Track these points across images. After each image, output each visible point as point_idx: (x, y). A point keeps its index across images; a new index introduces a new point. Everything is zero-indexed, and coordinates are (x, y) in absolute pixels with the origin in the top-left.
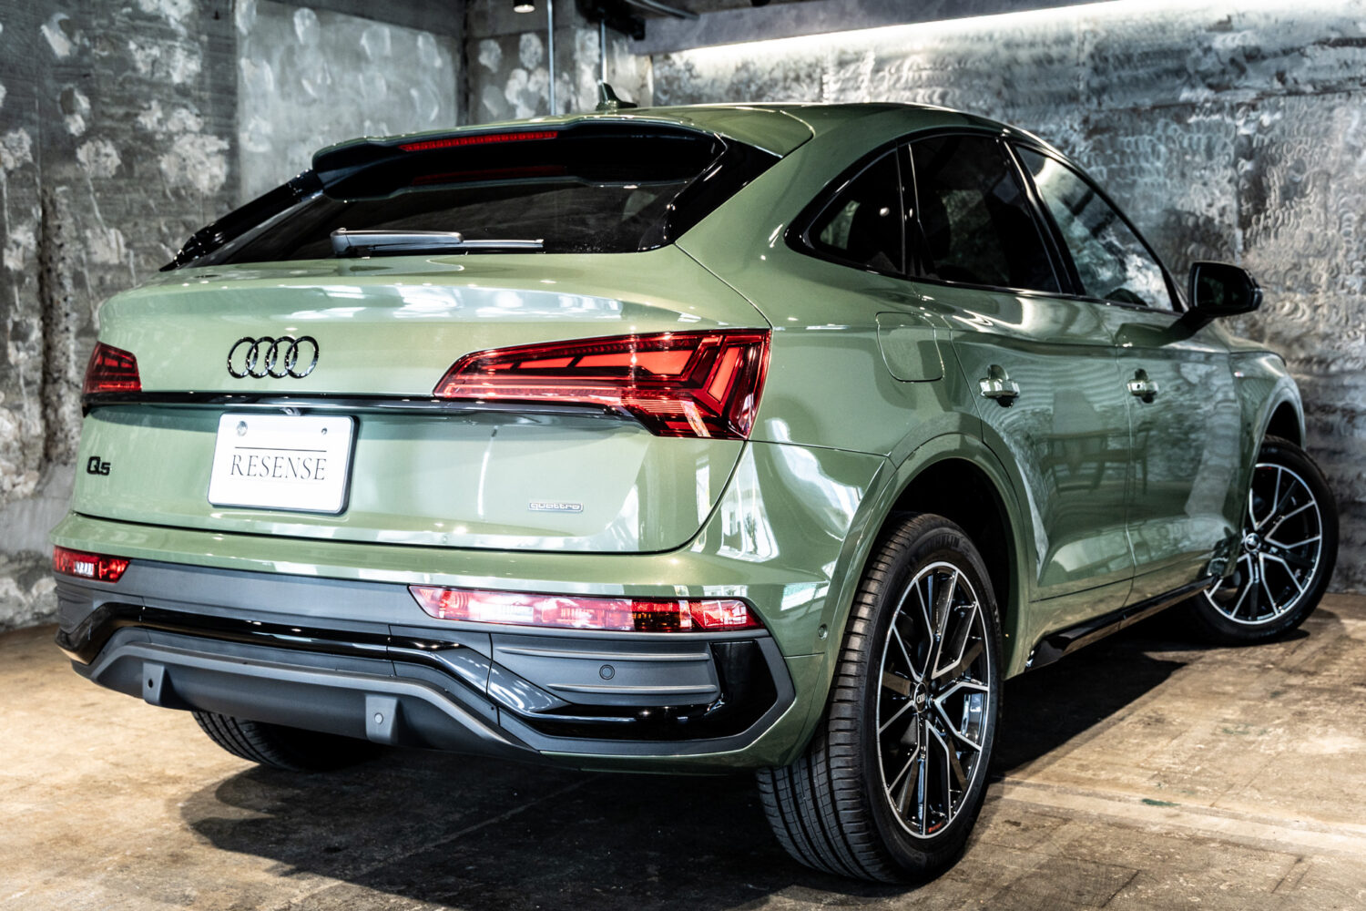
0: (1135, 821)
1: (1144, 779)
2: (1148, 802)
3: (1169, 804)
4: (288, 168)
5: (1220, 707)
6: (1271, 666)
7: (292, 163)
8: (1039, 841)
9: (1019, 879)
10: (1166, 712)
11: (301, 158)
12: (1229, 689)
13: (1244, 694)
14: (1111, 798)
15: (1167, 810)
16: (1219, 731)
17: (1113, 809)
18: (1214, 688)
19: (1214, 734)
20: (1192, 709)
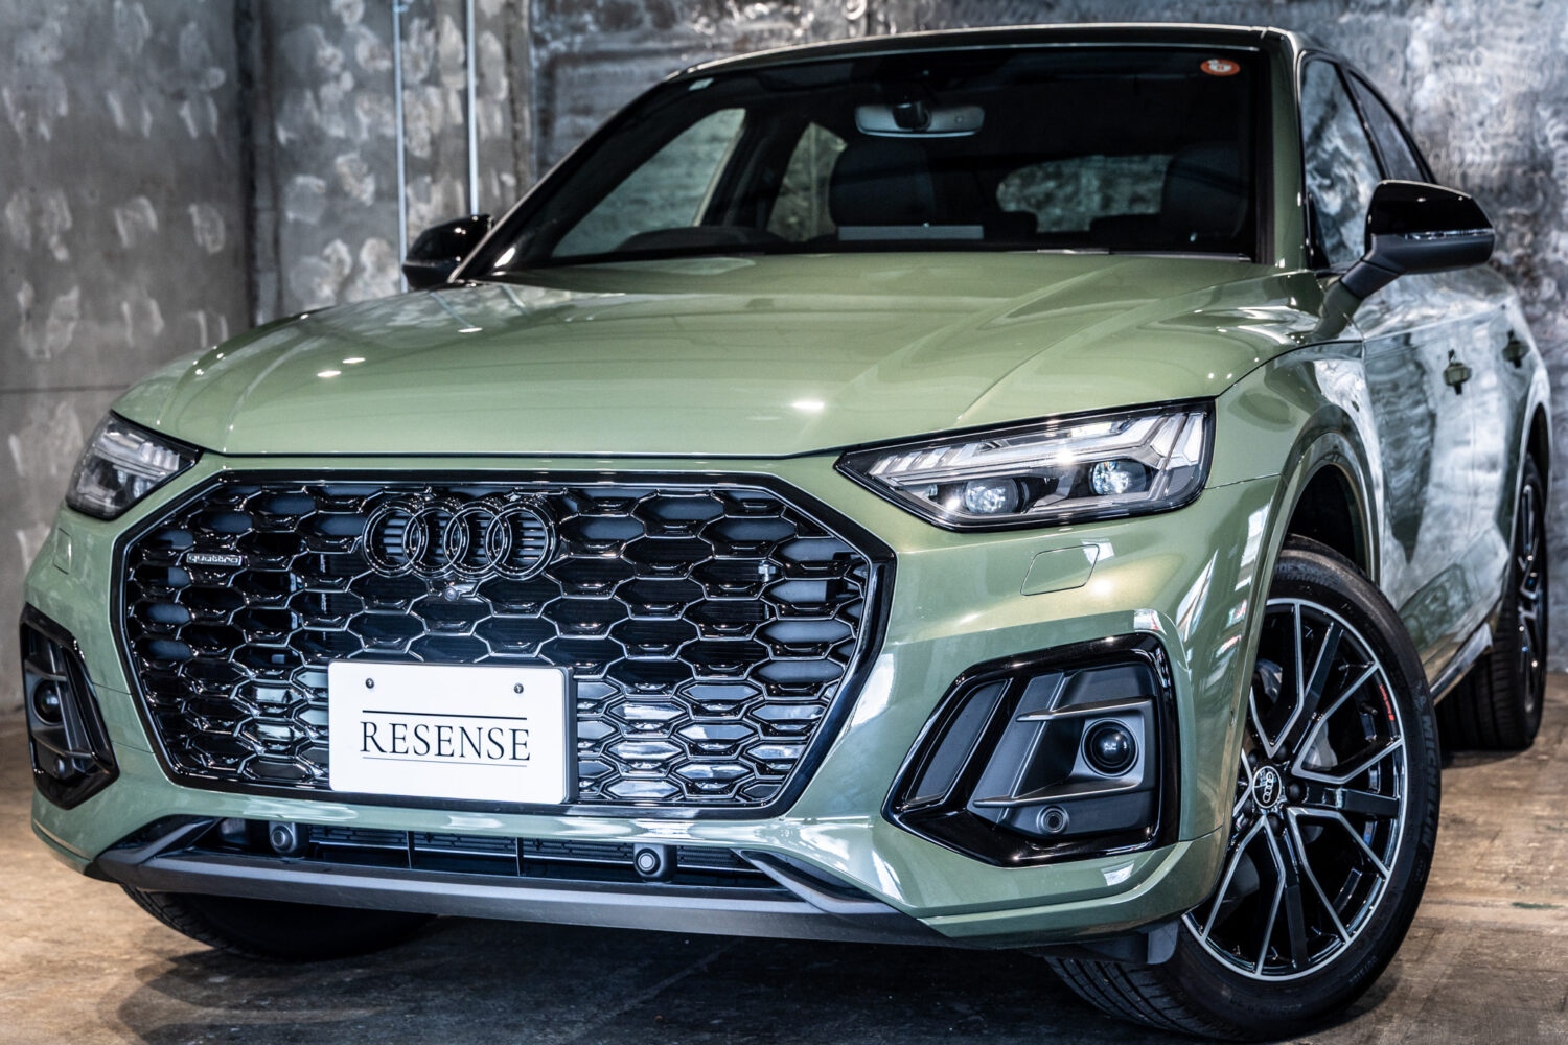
0: (1523, 925)
1: (1496, 883)
2: (1516, 905)
3: (1549, 906)
4: (16, 70)
5: (1520, 804)
6: (1545, 757)
7: (20, 63)
8: (1423, 952)
9: (1436, 990)
10: (1457, 812)
11: (32, 55)
12: (1513, 783)
13: (1538, 789)
14: (1472, 904)
15: (1550, 912)
16: (1541, 828)
17: (1484, 915)
18: (1495, 784)
19: (1538, 832)
20: (1487, 808)
